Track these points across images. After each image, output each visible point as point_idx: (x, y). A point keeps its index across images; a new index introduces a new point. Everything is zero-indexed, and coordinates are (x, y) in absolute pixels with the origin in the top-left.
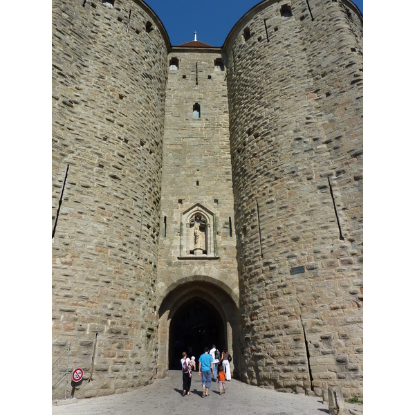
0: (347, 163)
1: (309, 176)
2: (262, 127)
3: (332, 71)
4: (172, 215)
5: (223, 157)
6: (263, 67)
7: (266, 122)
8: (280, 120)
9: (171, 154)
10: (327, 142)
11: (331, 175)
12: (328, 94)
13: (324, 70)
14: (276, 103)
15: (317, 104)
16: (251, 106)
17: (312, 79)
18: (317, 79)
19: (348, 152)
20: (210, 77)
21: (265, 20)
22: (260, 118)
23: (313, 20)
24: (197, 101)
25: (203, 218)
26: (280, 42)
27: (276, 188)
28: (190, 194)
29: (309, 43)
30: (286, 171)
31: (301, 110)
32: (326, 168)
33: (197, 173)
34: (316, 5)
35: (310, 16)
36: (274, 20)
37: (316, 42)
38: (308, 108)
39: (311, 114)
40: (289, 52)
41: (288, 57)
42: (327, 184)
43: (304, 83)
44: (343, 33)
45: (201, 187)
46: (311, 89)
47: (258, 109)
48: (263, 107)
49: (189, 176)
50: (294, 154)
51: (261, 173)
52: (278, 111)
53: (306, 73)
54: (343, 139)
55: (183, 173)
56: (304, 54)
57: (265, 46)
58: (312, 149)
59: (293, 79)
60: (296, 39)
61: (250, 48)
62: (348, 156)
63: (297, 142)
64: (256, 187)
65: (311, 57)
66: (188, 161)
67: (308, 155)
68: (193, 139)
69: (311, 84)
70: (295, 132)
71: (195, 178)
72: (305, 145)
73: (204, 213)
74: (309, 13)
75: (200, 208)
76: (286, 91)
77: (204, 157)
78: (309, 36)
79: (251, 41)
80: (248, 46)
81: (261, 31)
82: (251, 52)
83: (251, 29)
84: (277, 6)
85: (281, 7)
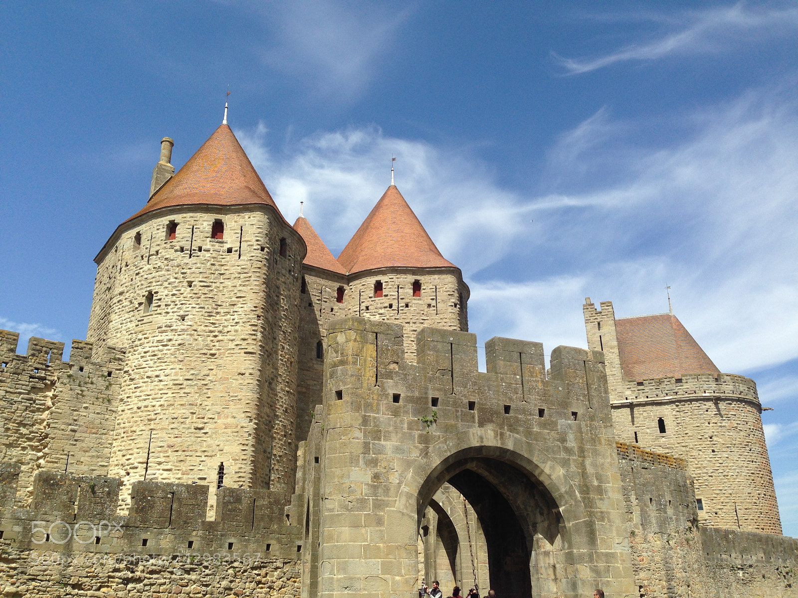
20: (332, 310)
21: (398, 287)
23: (438, 315)
24: (321, 338)
26: (409, 323)
34: (443, 301)
35: (436, 309)
36: (406, 293)
57: (395, 319)
61: (381, 308)
68: (316, 383)
74: (436, 306)
79: (382, 301)
80: (379, 305)
81: (394, 297)
82: (382, 314)
83: (384, 286)
84: (411, 278)
85: (413, 281)
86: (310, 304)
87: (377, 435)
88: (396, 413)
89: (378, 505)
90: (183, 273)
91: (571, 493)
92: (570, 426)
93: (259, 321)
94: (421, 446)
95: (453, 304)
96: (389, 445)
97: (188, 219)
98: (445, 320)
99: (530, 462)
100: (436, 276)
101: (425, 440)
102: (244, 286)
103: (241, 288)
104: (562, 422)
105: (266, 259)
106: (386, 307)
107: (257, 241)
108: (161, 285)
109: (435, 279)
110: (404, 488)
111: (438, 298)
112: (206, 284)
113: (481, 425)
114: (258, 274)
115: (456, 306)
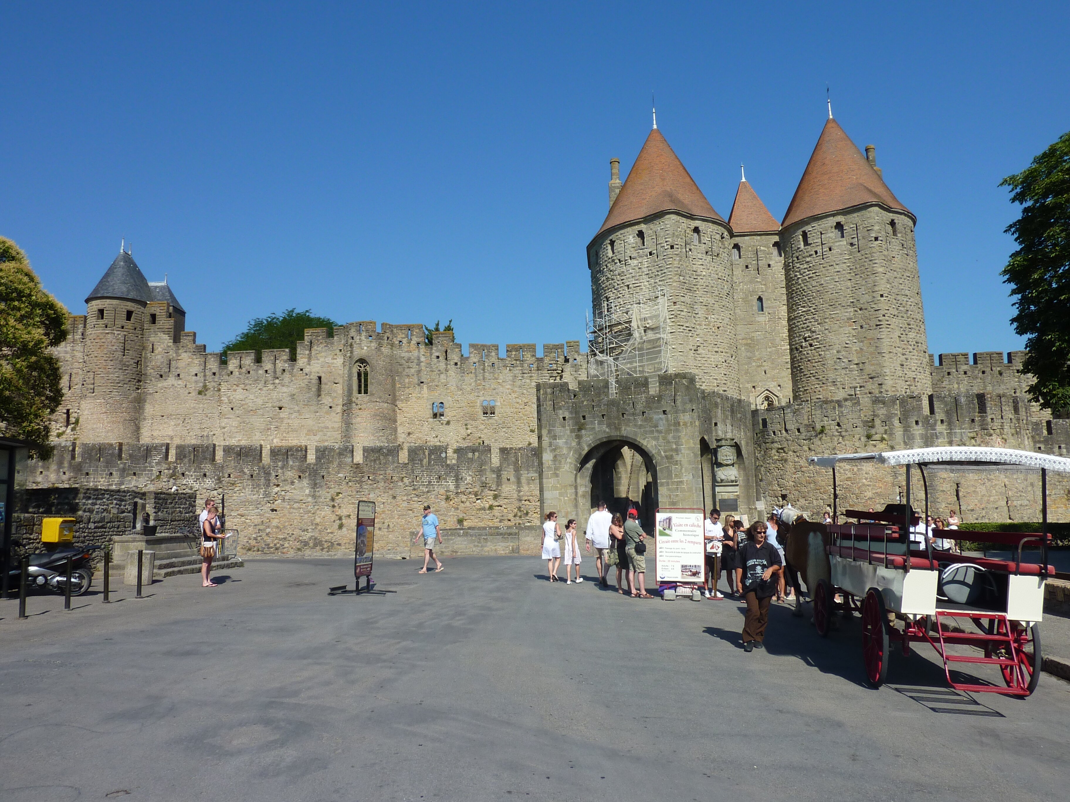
0: (866, 382)
1: (844, 386)
2: (815, 340)
3: (866, 309)
4: (749, 398)
5: (783, 348)
6: (818, 284)
7: (818, 338)
8: (828, 340)
9: (743, 348)
10: (856, 364)
11: (857, 387)
12: (862, 327)
13: (862, 306)
14: (826, 324)
15: (853, 332)
16: (807, 317)
17: (853, 310)
18: (856, 311)
19: (868, 375)
20: (769, 266)
21: (821, 234)
22: (814, 332)
23: (859, 252)
24: (760, 294)
25: (770, 399)
26: (832, 265)
27: (823, 390)
28: (760, 381)
29: (854, 274)
30: (830, 380)
31: (843, 335)
32: (854, 382)
33: (764, 364)
34: (863, 238)
35: (856, 246)
36: (829, 237)
37: (858, 276)
38: (847, 335)
39: (849, 340)
40: (839, 278)
41: (838, 284)
42: (853, 393)
43: (847, 312)
44: (877, 278)
45: (768, 375)
46: (850, 319)
47: (813, 323)
48: (816, 323)
49: (758, 366)
50: (835, 369)
51: (814, 376)
52: (827, 331)
53: (848, 304)
54: (866, 364)
55: (754, 364)
56: (849, 284)
57: (820, 264)
58: (847, 368)
59: (839, 306)
60: (844, 265)
61: (807, 257)
62: (867, 377)
63: (838, 360)
64: (809, 384)
65: (854, 289)
66: (757, 353)
67: (844, 371)
68: (760, 333)
69: (852, 314)
70: (837, 352)
71: (763, 368)
72: (843, 364)
73: (771, 395)
74: (856, 243)
75: (768, 392)
76: (833, 316)
77: (769, 350)
78: (854, 267)
79: (808, 250)
80: (806, 254)
81: (817, 244)
82: (808, 262)
83: (809, 236)
84: (832, 221)
85: (835, 224)
86: (747, 267)
87: (555, 437)
88: (564, 426)
89: (556, 469)
90: (623, 280)
91: (659, 453)
92: (661, 419)
93: (675, 307)
94: (576, 440)
95: (873, 239)
96: (560, 442)
97: (620, 236)
98: (866, 256)
99: (636, 440)
100: (855, 215)
101: (579, 437)
102: (661, 281)
103: (661, 283)
104: (656, 417)
105: (675, 254)
106: (811, 255)
107: (666, 242)
108: (611, 291)
109: (854, 217)
110: (570, 461)
111: (859, 235)
112: (637, 285)
114: (670, 269)
115: (876, 239)
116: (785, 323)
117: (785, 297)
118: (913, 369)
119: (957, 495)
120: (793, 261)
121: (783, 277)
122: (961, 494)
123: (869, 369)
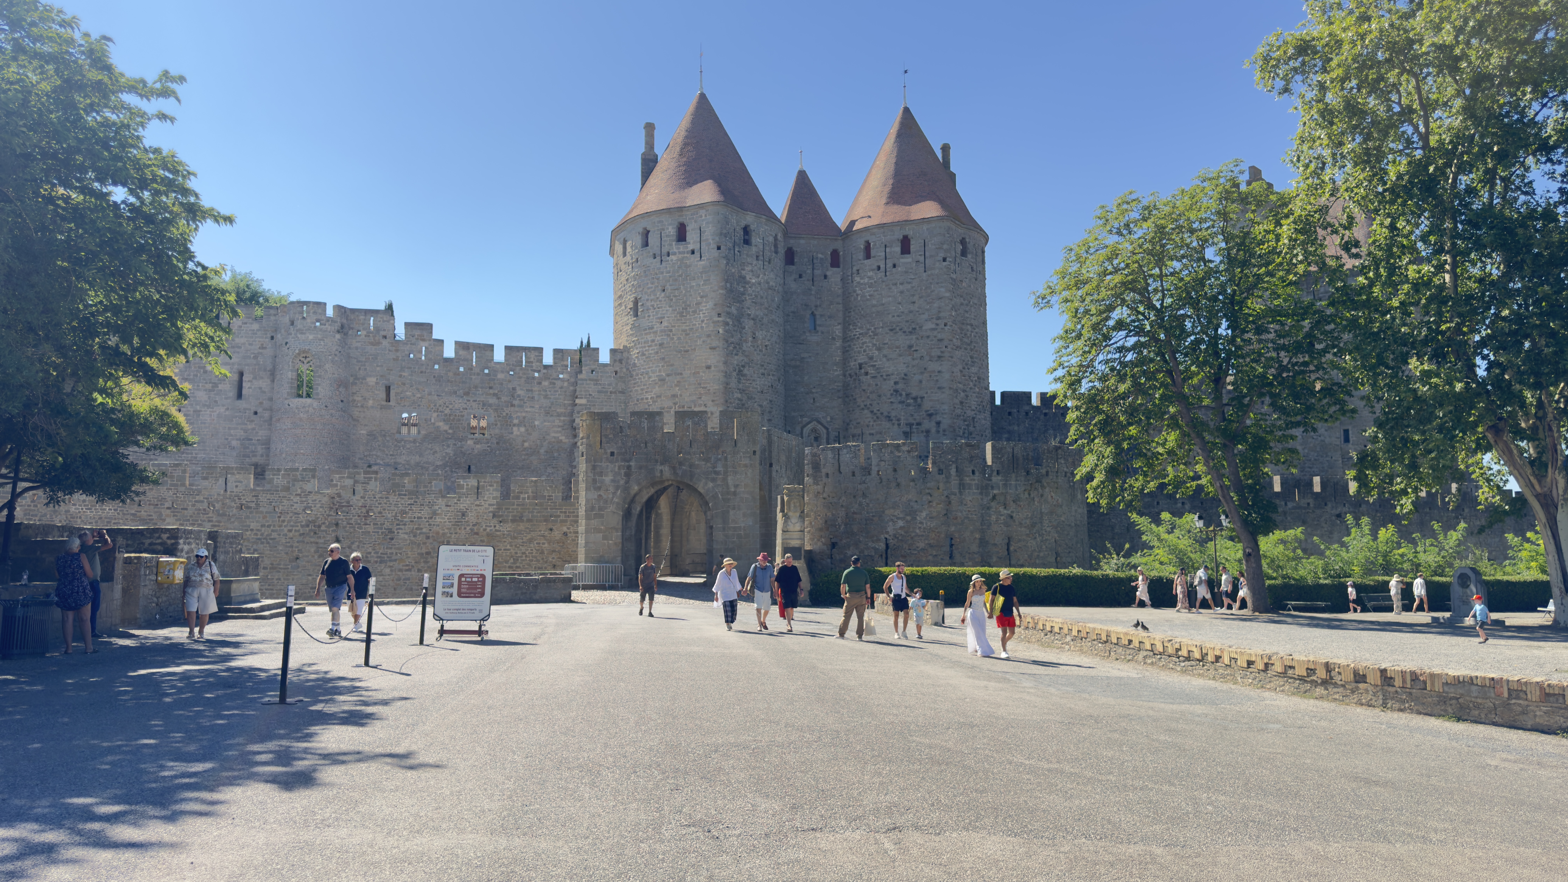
0: (923, 419)
1: (899, 422)
2: (872, 368)
3: (928, 338)
4: (794, 429)
5: (836, 374)
6: (878, 304)
7: (874, 366)
8: (886, 369)
9: (791, 371)
10: (914, 398)
11: (913, 424)
12: (922, 357)
13: (924, 333)
14: (884, 351)
15: (913, 362)
16: (864, 340)
17: (914, 337)
18: (918, 339)
19: (926, 411)
20: (825, 277)
21: (886, 246)
22: (871, 358)
23: (925, 271)
24: (813, 308)
25: (818, 432)
27: (877, 425)
28: (808, 410)
29: (918, 297)
30: (885, 415)
31: (902, 365)
32: (911, 418)
33: (813, 390)
34: (931, 256)
35: (923, 265)
36: (894, 251)
37: (922, 300)
38: (906, 365)
39: (908, 371)
40: (902, 300)
41: (900, 306)
42: (909, 431)
43: (907, 339)
44: (943, 304)
45: (817, 404)
46: (910, 347)
47: (870, 348)
48: (874, 348)
49: (807, 393)
50: (892, 402)
51: (868, 408)
52: (884, 359)
53: (910, 330)
54: (924, 400)
55: (803, 390)
56: (912, 307)
57: (883, 281)
58: (904, 402)
59: (900, 332)
60: (909, 286)
61: (869, 271)
62: (925, 414)
63: (895, 393)
64: (862, 417)
65: (917, 313)
66: (806, 378)
67: (900, 406)
69: (913, 342)
70: (896, 383)
71: (811, 395)
72: (900, 397)
73: (819, 427)
74: (923, 262)
75: (816, 424)
76: (893, 342)
77: (819, 374)
78: (919, 289)
79: (870, 263)
80: (868, 268)
81: (881, 258)
82: (870, 277)
83: (872, 246)
84: (899, 233)
85: (901, 237)
86: (800, 276)
87: (601, 474)
88: (611, 462)
89: (601, 509)
90: (657, 278)
91: (716, 496)
92: (720, 459)
93: (721, 317)
94: (625, 478)
95: (942, 259)
96: (607, 479)
97: (657, 225)
98: (933, 277)
99: (691, 481)
100: (925, 228)
101: (628, 475)
102: (706, 284)
103: (703, 287)
104: (714, 457)
105: (722, 256)
106: (873, 270)
107: (714, 240)
108: (642, 291)
109: (923, 231)
110: (616, 500)
111: (926, 252)
113: (662, 464)
114: (717, 273)
115: (944, 260)
116: (838, 344)
117: (841, 315)
118: (973, 408)
119: (1008, 550)
120: (852, 274)
121: (840, 292)
122: (1012, 548)
123: (927, 405)
